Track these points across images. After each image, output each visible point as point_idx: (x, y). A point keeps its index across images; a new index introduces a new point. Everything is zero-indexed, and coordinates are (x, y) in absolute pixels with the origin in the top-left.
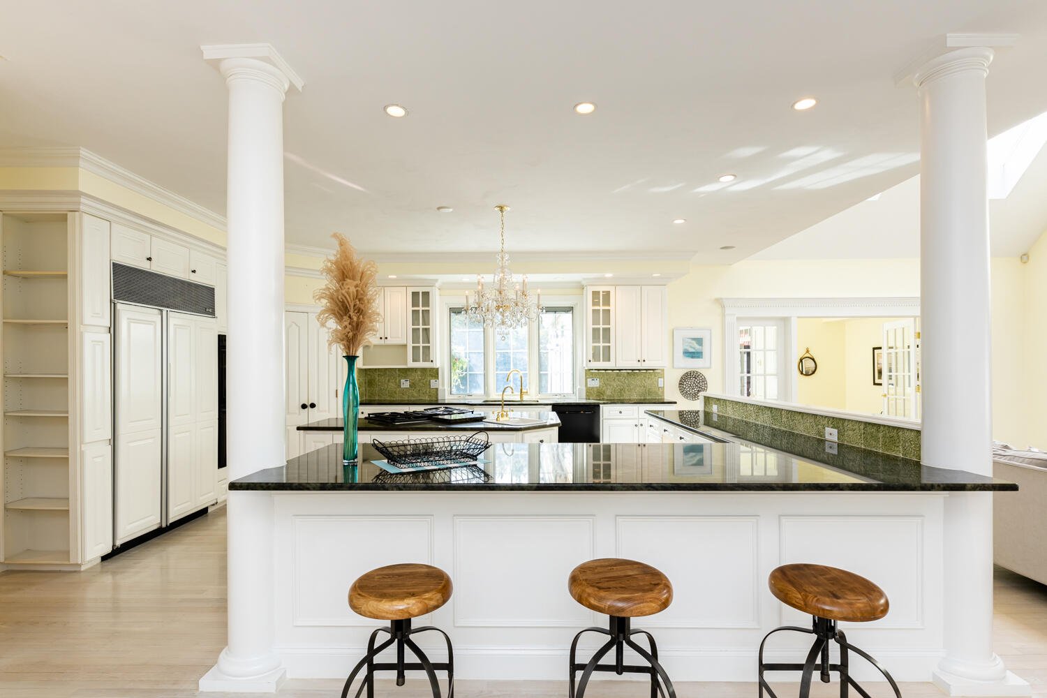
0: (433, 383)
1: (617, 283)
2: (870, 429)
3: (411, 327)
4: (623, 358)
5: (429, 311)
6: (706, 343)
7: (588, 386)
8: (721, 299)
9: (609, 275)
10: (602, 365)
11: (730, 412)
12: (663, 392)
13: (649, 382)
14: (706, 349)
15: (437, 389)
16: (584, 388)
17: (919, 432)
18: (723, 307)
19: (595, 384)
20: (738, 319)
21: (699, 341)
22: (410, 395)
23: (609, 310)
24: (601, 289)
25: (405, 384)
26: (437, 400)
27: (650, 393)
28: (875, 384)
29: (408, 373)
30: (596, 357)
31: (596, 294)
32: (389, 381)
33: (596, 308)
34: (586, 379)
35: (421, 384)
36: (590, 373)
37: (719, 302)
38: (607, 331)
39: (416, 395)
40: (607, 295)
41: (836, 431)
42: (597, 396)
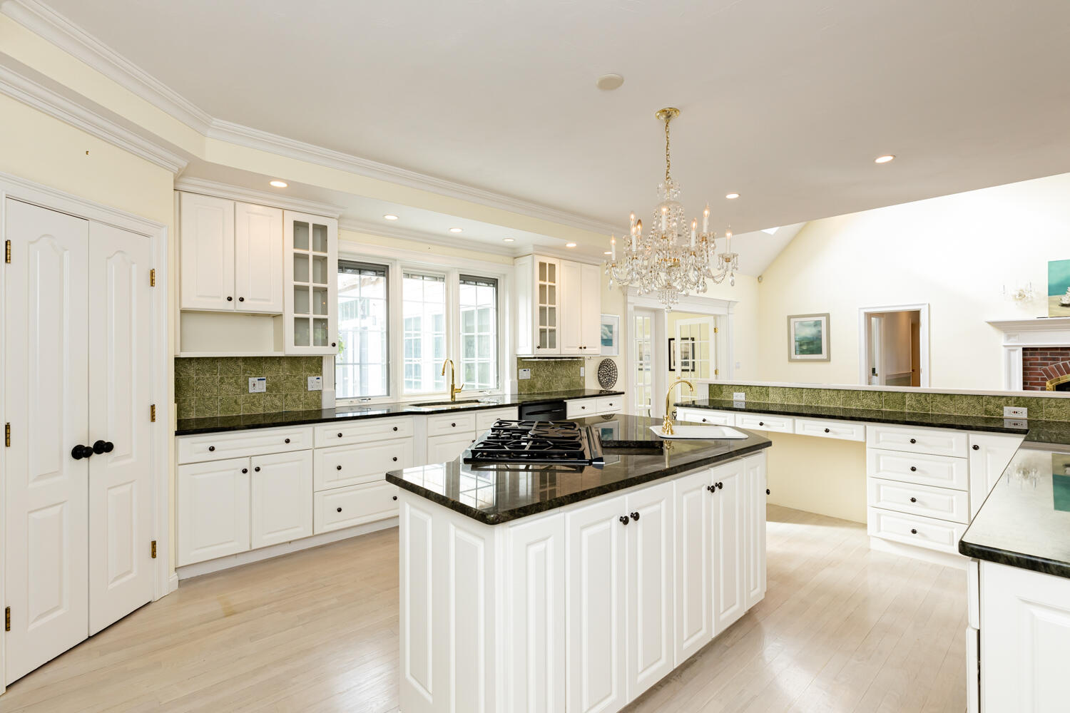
0: (313, 383)
3: (291, 283)
4: (566, 344)
5: (326, 258)
6: (615, 330)
7: (520, 378)
9: (571, 245)
10: (547, 352)
12: (584, 383)
13: (573, 371)
14: (614, 337)
15: (320, 392)
16: (516, 381)
18: (626, 295)
19: (526, 375)
21: (611, 328)
22: (268, 404)
23: (554, 287)
24: (548, 261)
25: (257, 386)
26: (320, 411)
27: (573, 384)
29: (264, 365)
30: (543, 342)
31: (542, 265)
32: (222, 381)
33: (542, 283)
34: (518, 370)
35: (289, 385)
36: (522, 362)
37: (623, 289)
38: (553, 311)
39: (279, 404)
40: (553, 268)
41: (1025, 410)
42: (528, 390)
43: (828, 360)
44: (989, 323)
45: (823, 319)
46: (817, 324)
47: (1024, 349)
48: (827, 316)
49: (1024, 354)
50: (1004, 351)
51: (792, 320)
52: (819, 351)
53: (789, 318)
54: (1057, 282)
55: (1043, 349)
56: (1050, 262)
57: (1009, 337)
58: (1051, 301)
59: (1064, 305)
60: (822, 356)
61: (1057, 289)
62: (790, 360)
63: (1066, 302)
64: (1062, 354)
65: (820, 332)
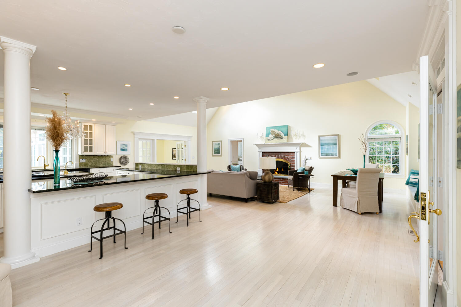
1: (95, 123)
2: (187, 166)
4: (98, 151)
6: (128, 146)
7: (80, 162)
8: (134, 132)
9: (94, 120)
10: (88, 153)
11: (146, 167)
12: (113, 163)
13: (107, 160)
14: (128, 148)
16: (78, 163)
17: (196, 166)
18: (134, 134)
19: (84, 161)
20: (139, 139)
21: (126, 146)
23: (92, 133)
24: (89, 124)
27: (107, 164)
28: (173, 159)
30: (86, 150)
31: (86, 126)
33: (86, 131)
34: (79, 159)
36: (81, 157)
37: (133, 133)
38: (91, 141)
40: (91, 127)
41: (179, 168)
42: (85, 166)
43: (222, 156)
44: (255, 145)
45: (220, 142)
46: (219, 144)
47: (262, 153)
48: (221, 141)
49: (262, 154)
50: (258, 153)
51: (213, 142)
52: (219, 153)
53: (212, 142)
54: (267, 133)
55: (266, 152)
56: (267, 127)
57: (259, 149)
58: (266, 139)
59: (268, 140)
60: (220, 154)
61: (267, 135)
62: (213, 156)
63: (269, 139)
64: (269, 154)
65: (220, 147)
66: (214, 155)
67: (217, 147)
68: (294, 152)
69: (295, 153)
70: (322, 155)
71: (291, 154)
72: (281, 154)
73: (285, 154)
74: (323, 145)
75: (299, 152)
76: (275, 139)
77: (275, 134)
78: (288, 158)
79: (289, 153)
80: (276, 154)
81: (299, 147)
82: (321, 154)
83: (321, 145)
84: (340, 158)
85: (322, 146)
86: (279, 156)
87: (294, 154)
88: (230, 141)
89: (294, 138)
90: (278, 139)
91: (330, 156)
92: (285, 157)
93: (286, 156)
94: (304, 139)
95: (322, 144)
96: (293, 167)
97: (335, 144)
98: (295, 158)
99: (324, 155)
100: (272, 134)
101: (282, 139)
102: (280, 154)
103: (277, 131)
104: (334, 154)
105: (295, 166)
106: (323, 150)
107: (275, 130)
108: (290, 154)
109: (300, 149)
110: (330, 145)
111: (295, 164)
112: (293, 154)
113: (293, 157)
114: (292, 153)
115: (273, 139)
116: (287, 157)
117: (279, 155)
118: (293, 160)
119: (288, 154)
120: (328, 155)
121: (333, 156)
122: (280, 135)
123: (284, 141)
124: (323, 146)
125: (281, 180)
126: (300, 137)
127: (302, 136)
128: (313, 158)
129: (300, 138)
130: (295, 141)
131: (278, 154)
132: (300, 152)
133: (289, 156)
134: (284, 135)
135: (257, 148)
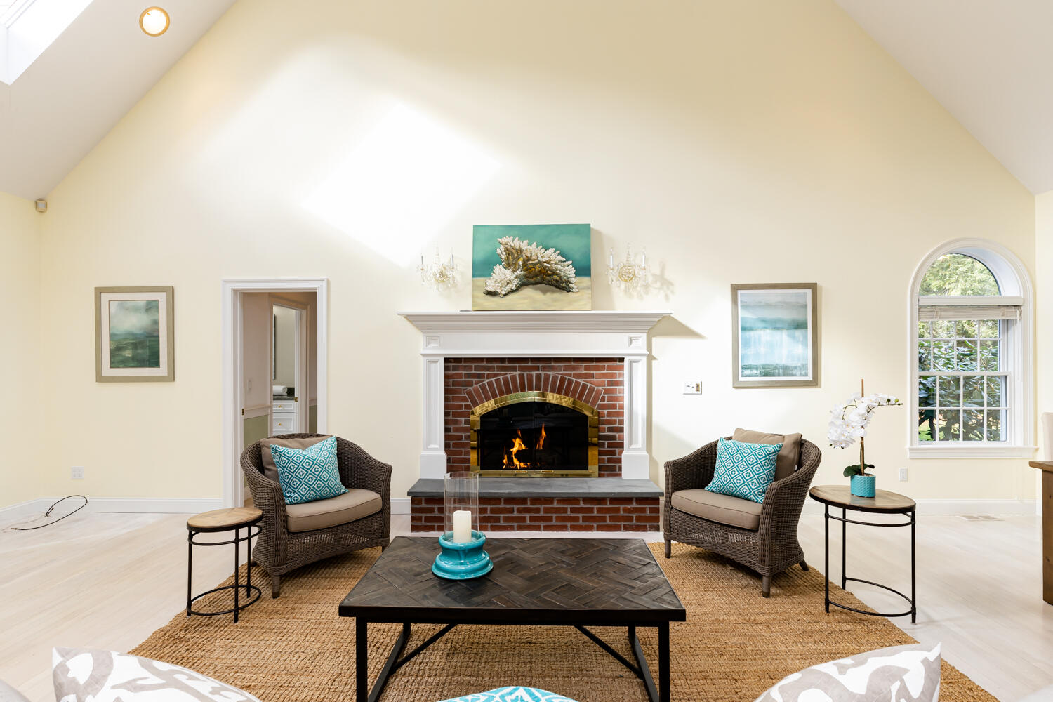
43: (171, 377)
45: (162, 298)
46: (152, 307)
47: (447, 360)
48: (170, 291)
49: (446, 368)
50: (422, 360)
51: (105, 296)
53: (99, 291)
54: (481, 256)
55: (467, 360)
56: (475, 227)
57: (429, 341)
58: (475, 287)
59: (489, 293)
60: (162, 370)
61: (482, 268)
62: (100, 378)
63: (491, 289)
64: (488, 369)
65: (156, 323)
66: (108, 371)
67: (134, 323)
68: (622, 360)
69: (626, 363)
70: (747, 372)
71: (603, 368)
72: (552, 368)
73: (574, 368)
74: (751, 329)
75: (645, 358)
76: (529, 292)
77: (525, 263)
78: (585, 386)
79: (595, 364)
80: (522, 369)
81: (644, 336)
82: (744, 368)
83: (744, 329)
84: (820, 387)
85: (747, 334)
86: (539, 377)
87: (622, 368)
88: (235, 291)
89: (618, 289)
90: (544, 292)
91: (779, 375)
92: (570, 382)
93: (580, 376)
94: (667, 297)
95: (747, 325)
96: (610, 430)
97: (801, 326)
98: (626, 387)
99: (754, 372)
100: (508, 266)
101: (565, 293)
102: (544, 369)
103: (533, 250)
104: (795, 368)
105: (626, 426)
106: (751, 351)
107: (524, 245)
108: (597, 368)
109: (649, 347)
110: (783, 328)
111: (626, 418)
112: (610, 368)
113: (610, 383)
114: (606, 364)
115: (517, 290)
116: (582, 381)
117: (543, 373)
118: (610, 399)
119: (587, 368)
120: (773, 375)
121: (792, 375)
122: (554, 273)
123: (577, 303)
124: (752, 333)
125: (582, 505)
126: (647, 286)
127: (658, 284)
128: (704, 388)
129: (647, 293)
130: (624, 303)
131: (537, 369)
132: (650, 358)
133: (592, 376)
134: (577, 274)
135: (420, 337)
